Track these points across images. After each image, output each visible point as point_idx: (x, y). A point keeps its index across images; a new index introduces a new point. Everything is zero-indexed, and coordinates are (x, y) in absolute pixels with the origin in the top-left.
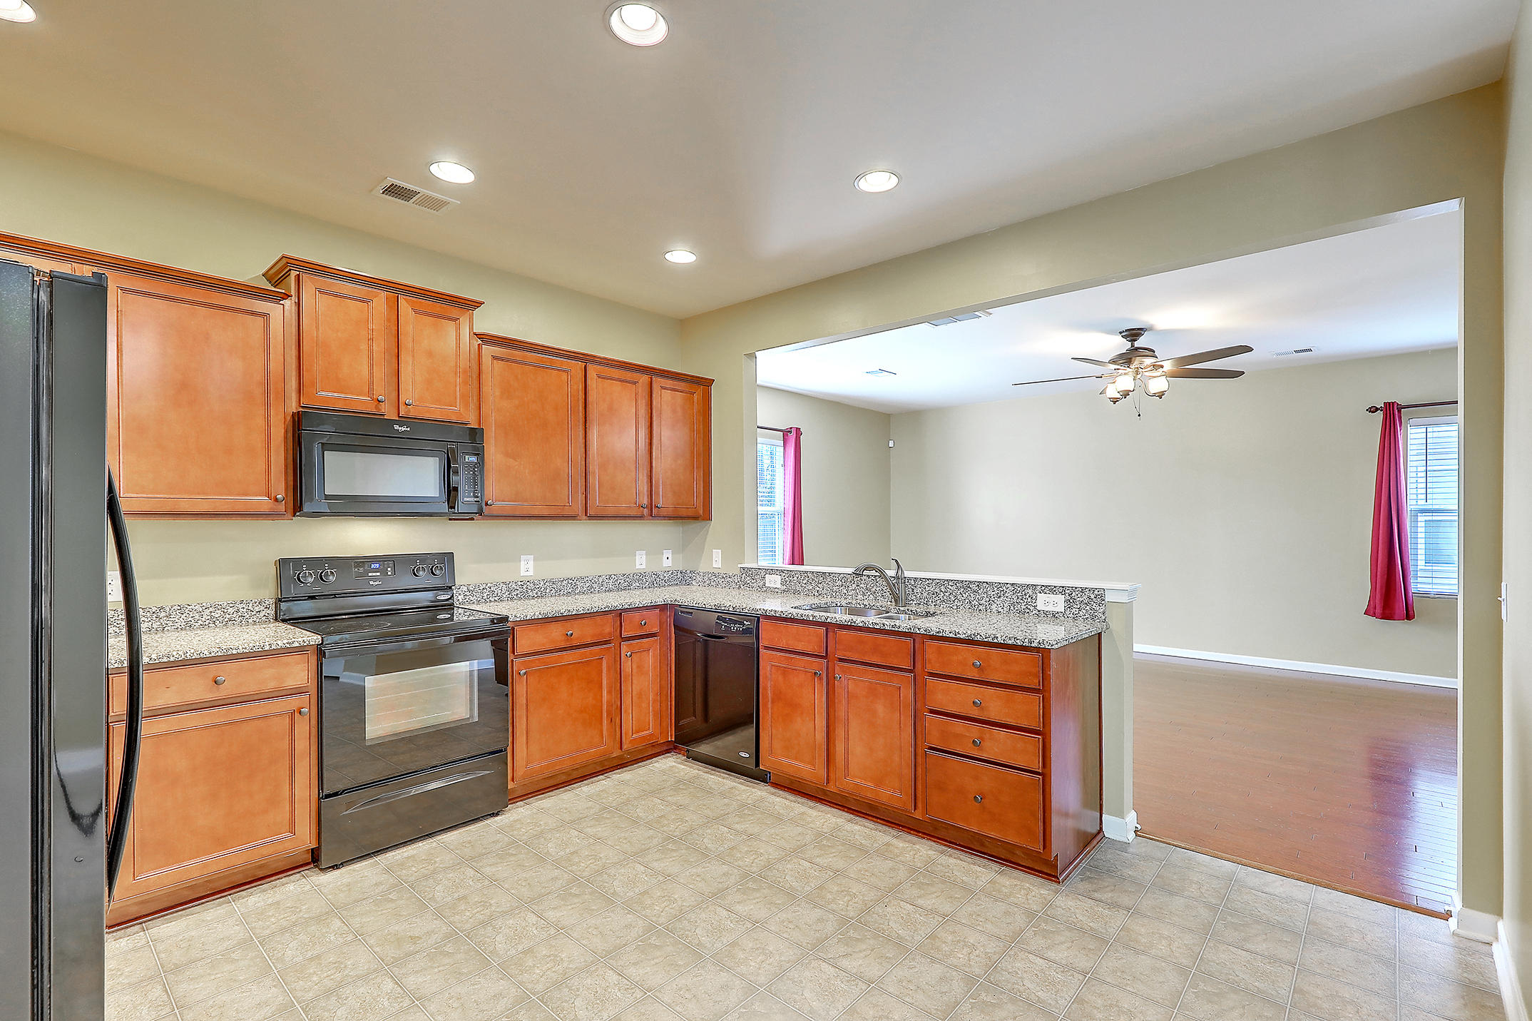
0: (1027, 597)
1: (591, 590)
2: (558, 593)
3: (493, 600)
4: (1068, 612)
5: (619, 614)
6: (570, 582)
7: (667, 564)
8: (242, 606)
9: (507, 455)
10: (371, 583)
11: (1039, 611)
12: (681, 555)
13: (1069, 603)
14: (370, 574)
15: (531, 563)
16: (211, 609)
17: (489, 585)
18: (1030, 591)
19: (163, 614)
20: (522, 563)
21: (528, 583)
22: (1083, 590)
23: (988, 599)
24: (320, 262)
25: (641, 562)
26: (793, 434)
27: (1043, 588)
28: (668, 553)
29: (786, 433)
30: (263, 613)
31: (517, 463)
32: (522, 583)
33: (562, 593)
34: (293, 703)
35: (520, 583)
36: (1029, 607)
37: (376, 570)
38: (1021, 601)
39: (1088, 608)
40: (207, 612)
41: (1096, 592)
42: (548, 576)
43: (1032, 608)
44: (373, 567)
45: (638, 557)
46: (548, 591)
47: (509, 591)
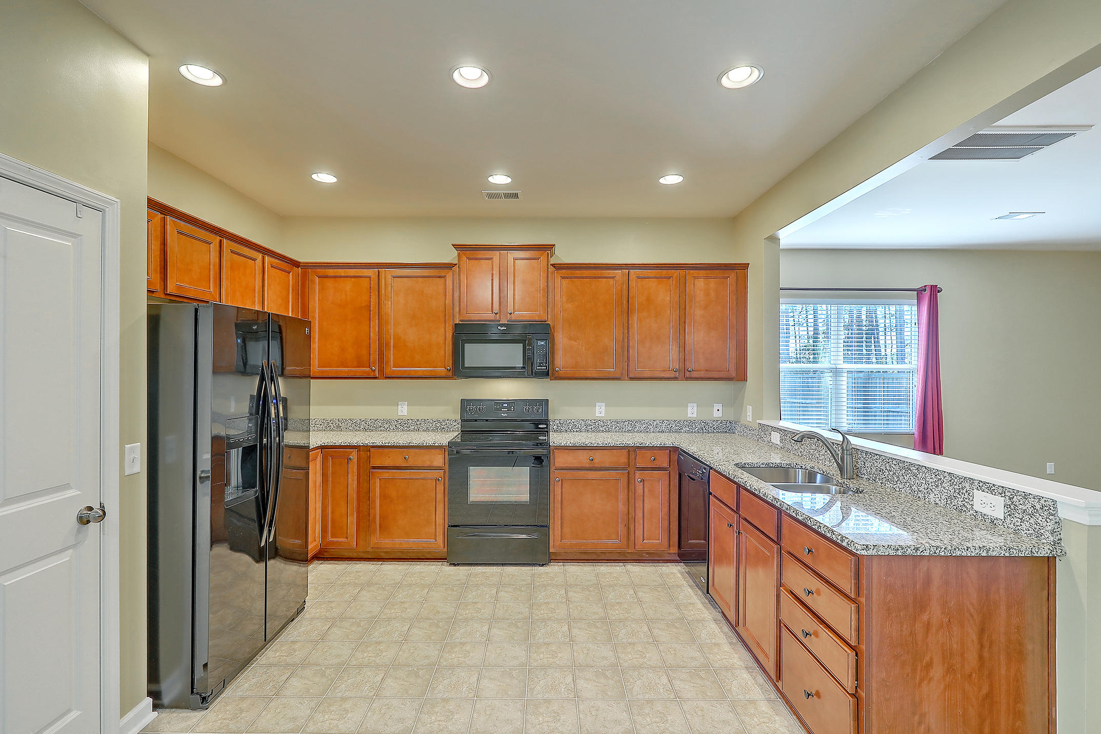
0: (964, 491)
1: (646, 431)
2: (621, 430)
3: (575, 431)
4: (1008, 521)
5: (632, 451)
6: (631, 423)
7: (717, 415)
8: (447, 422)
9: (570, 339)
10: (502, 415)
11: (976, 512)
12: (733, 409)
13: (1011, 508)
14: (503, 410)
15: (603, 408)
16: (436, 422)
17: (573, 421)
18: (967, 485)
19: (418, 423)
20: (597, 407)
21: (599, 422)
22: (1026, 496)
23: (926, 486)
25: (692, 412)
26: (927, 293)
27: (981, 484)
28: (719, 406)
29: (920, 292)
30: (456, 426)
31: (576, 343)
33: (624, 430)
34: (438, 474)
35: (594, 421)
36: (966, 504)
37: (505, 408)
38: (958, 496)
39: (1032, 521)
40: (434, 423)
41: (1042, 501)
42: (614, 418)
43: (969, 507)
44: (504, 405)
45: (689, 409)
46: (613, 428)
47: (587, 426)
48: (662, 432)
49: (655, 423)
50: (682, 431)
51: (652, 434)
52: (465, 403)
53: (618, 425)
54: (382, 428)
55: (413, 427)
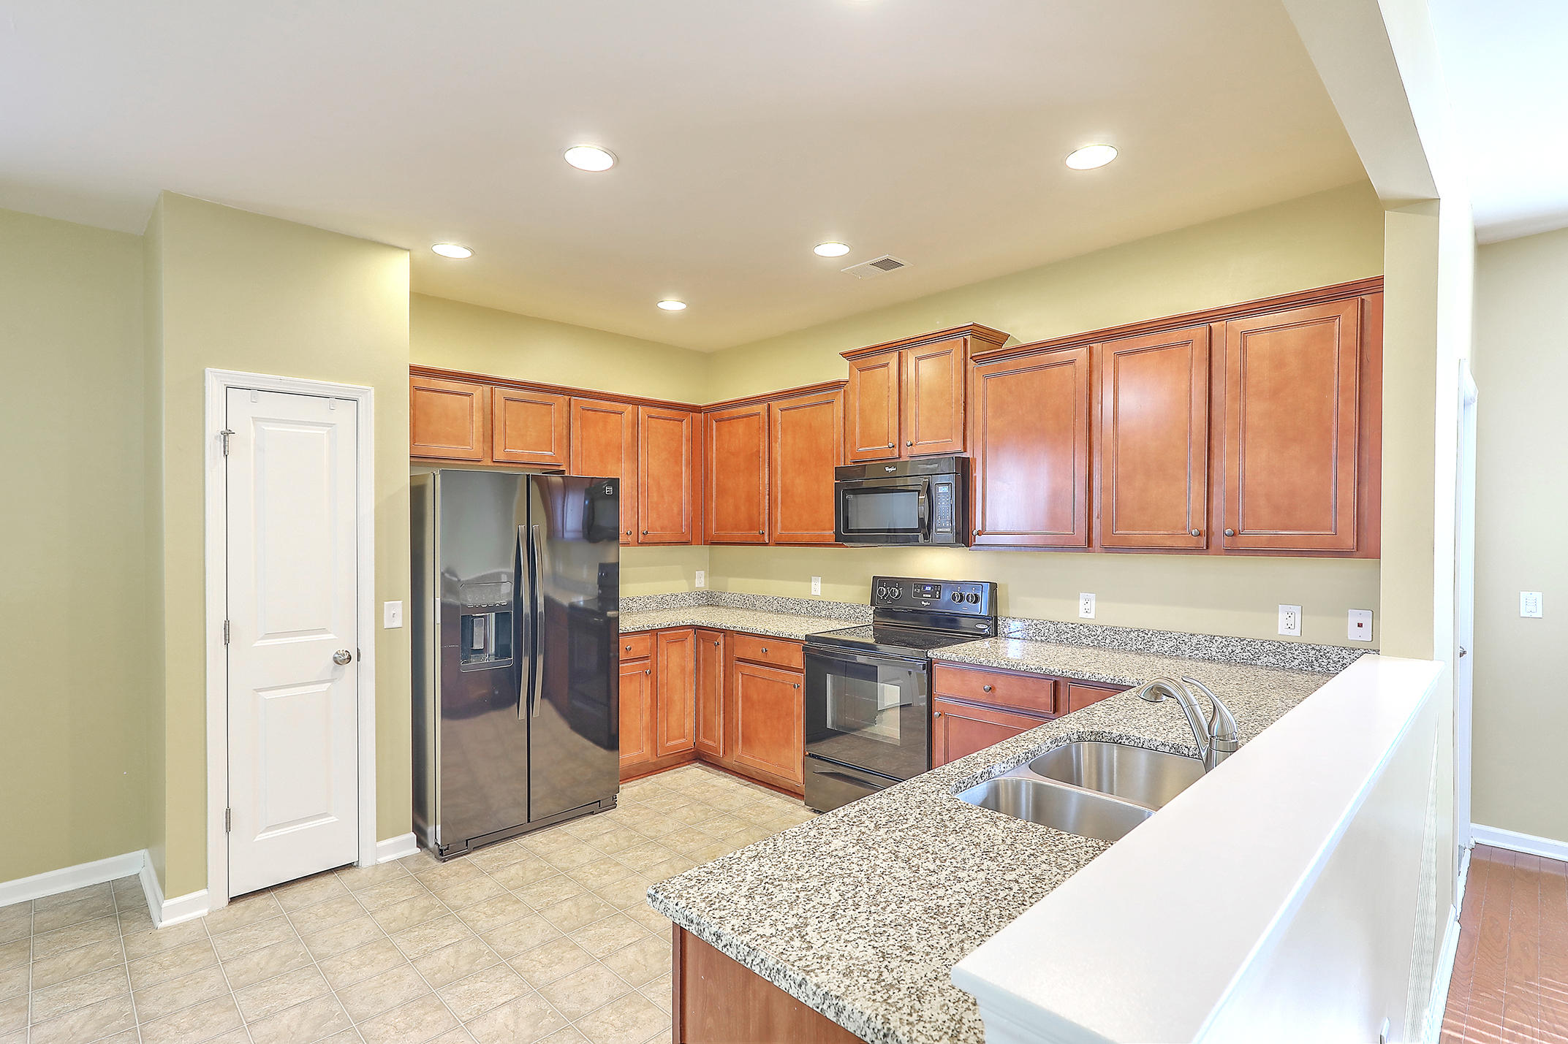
2: (1122, 647)
3: (1039, 639)
6: (1141, 634)
7: (1357, 635)
10: (923, 603)
14: (924, 595)
15: (1093, 603)
17: (1035, 622)
19: (830, 607)
20: (1081, 601)
21: (1081, 627)
24: (857, 348)
25: (1289, 623)
28: (1363, 616)
32: (1073, 626)
33: (1128, 647)
35: (1071, 626)
37: (928, 592)
40: (847, 610)
42: (1111, 623)
44: (927, 589)
45: (1282, 617)
46: (1107, 641)
47: (1059, 633)
48: (1211, 660)
49: (1195, 641)
50: (1259, 663)
51: (1188, 663)
52: (878, 581)
53: (1117, 637)
54: (793, 611)
55: (824, 612)
